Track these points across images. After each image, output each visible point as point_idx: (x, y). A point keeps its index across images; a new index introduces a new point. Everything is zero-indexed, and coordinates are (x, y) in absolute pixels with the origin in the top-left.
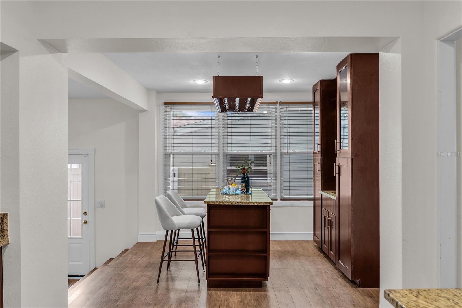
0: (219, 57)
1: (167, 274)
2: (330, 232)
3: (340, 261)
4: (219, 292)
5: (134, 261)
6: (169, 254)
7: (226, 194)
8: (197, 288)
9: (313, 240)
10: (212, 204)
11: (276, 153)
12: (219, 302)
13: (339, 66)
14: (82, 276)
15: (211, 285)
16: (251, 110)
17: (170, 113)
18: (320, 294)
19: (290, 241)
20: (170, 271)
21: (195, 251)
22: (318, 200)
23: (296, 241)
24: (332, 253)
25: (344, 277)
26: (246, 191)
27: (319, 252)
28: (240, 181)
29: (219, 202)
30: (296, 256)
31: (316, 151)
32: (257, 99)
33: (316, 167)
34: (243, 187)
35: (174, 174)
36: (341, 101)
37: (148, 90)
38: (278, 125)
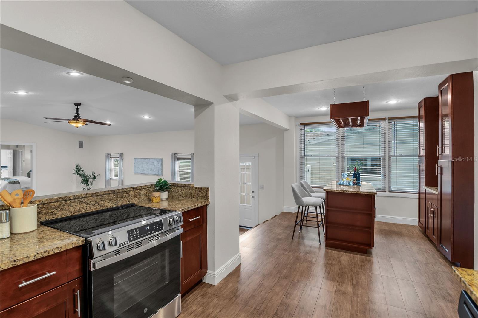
0: (334, 91)
1: (300, 234)
2: (432, 221)
3: (441, 245)
4: (334, 251)
5: (280, 223)
6: (301, 221)
7: (341, 185)
8: (318, 246)
9: (419, 225)
10: (329, 191)
11: (385, 156)
12: (333, 258)
13: (441, 85)
14: (251, 228)
15: (328, 246)
16: (362, 125)
17: (304, 130)
18: (418, 267)
19: (397, 224)
20: (302, 233)
21: (318, 222)
22: (422, 194)
23: (403, 224)
24: (435, 237)
25: (445, 258)
26: (357, 184)
27: (423, 235)
28: (352, 176)
29: (334, 190)
30: (401, 236)
31: (421, 155)
32: (364, 117)
33: (421, 168)
34: (354, 180)
35: (308, 170)
36: (443, 113)
37: (290, 117)
38: (387, 136)
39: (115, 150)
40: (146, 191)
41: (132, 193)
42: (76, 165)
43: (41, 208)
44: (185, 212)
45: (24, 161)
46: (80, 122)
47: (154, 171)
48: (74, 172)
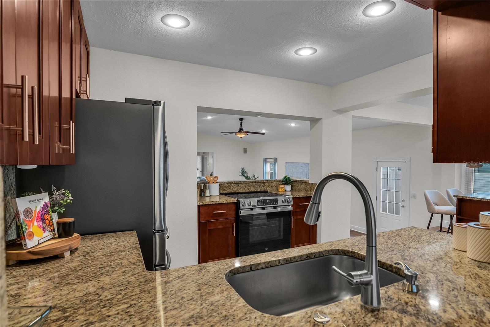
39: (271, 156)
40: (276, 184)
41: (266, 184)
42: (242, 168)
43: (221, 186)
44: (296, 198)
45: (208, 165)
46: (244, 133)
47: (302, 174)
48: (241, 174)
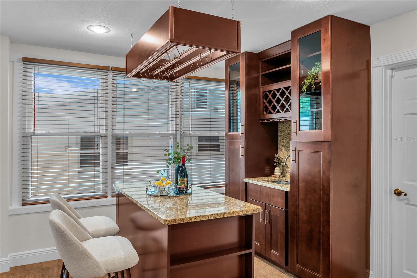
11: (176, 135)
29: (190, 218)
34: (184, 183)
